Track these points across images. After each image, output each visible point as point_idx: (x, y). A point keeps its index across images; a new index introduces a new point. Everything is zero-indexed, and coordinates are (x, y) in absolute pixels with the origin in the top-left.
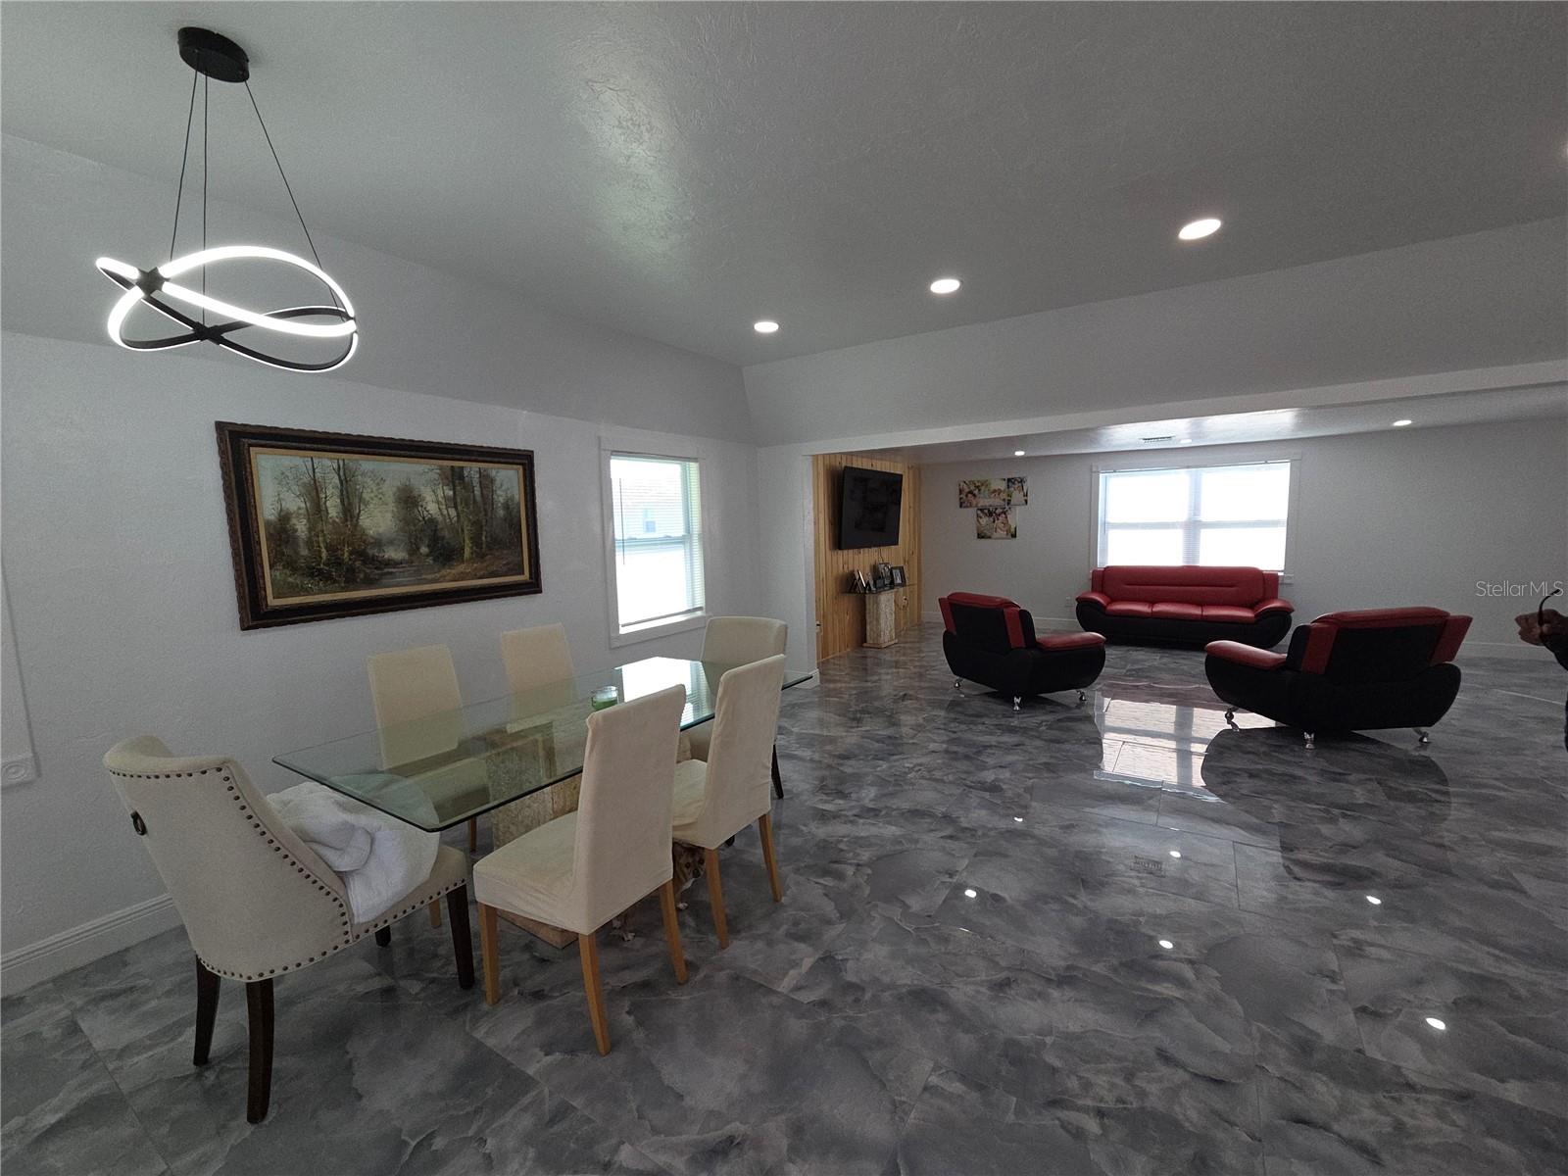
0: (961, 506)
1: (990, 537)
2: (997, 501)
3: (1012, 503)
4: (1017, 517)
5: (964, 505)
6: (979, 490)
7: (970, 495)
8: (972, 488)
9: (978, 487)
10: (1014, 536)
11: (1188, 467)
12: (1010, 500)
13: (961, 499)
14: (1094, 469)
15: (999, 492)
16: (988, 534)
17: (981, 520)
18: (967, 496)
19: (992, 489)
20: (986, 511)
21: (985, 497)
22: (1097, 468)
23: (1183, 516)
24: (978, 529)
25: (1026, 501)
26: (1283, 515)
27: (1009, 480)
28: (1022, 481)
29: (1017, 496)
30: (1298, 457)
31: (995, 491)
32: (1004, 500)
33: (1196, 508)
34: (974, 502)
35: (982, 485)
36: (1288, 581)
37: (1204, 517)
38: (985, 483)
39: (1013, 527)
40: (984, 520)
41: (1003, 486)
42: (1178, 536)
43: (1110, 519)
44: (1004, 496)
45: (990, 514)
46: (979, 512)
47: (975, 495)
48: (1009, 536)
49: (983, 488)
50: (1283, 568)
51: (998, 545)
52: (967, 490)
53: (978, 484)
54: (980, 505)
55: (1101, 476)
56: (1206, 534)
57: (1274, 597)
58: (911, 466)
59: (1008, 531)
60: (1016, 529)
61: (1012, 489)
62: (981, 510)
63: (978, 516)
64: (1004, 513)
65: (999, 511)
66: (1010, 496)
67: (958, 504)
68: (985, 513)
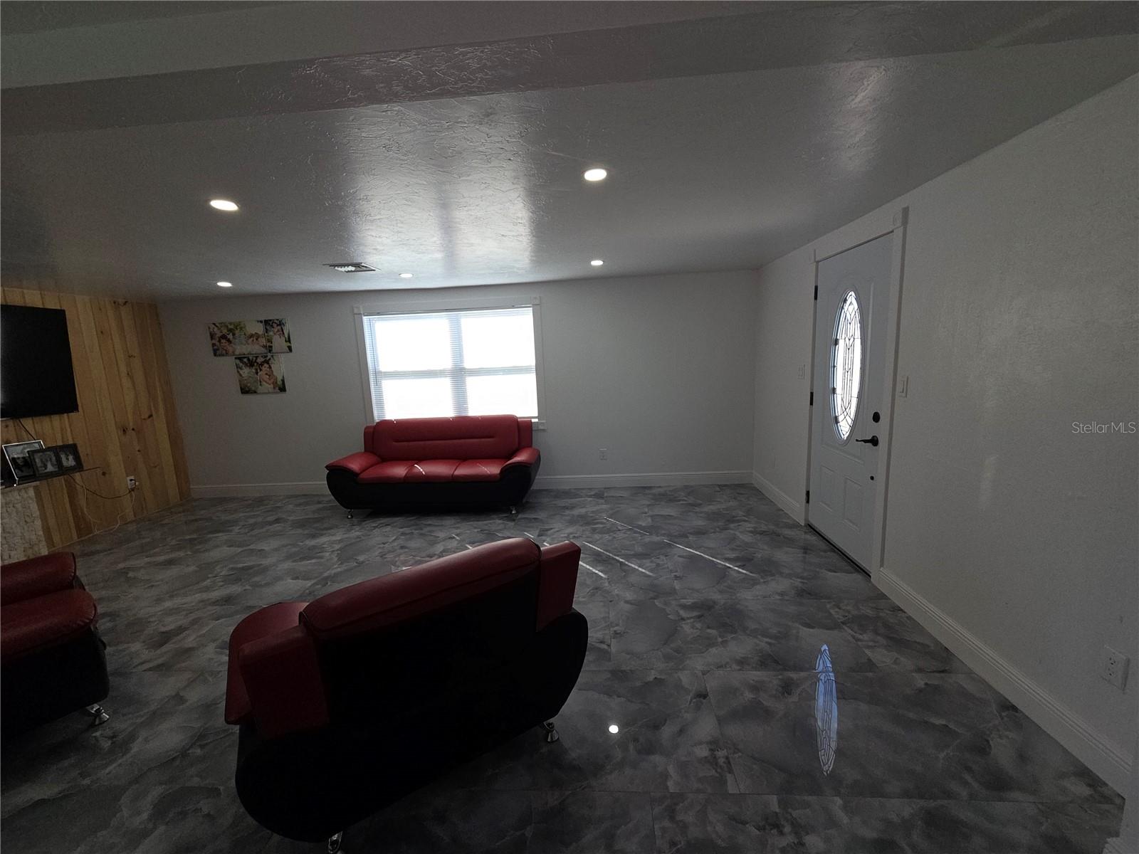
0: (215, 355)
1: (255, 392)
2: (255, 349)
3: (274, 350)
4: (282, 366)
5: (218, 353)
6: (234, 334)
7: (223, 341)
8: (225, 331)
9: (230, 330)
10: (283, 389)
11: (447, 310)
12: (271, 347)
13: (214, 345)
14: (356, 311)
15: (257, 336)
16: (253, 388)
17: (241, 372)
18: (219, 341)
19: (248, 334)
20: (245, 360)
22: (358, 308)
23: (448, 364)
25: (290, 349)
26: (530, 359)
27: (266, 322)
28: (281, 324)
29: (278, 342)
30: (537, 302)
31: (252, 336)
32: (264, 347)
33: (458, 352)
34: (230, 349)
35: (236, 328)
36: (541, 427)
37: (468, 364)
38: (239, 326)
39: (280, 378)
40: (246, 372)
41: (260, 329)
42: (446, 384)
43: (383, 367)
44: (263, 341)
45: (251, 364)
46: (238, 361)
47: (229, 341)
48: (277, 390)
49: (237, 332)
50: (537, 415)
51: (266, 401)
52: (219, 334)
53: (232, 327)
54: (237, 353)
55: (365, 319)
56: (471, 382)
57: (529, 445)
58: (121, 301)
59: (275, 383)
60: (283, 381)
61: (271, 333)
62: (240, 359)
63: (238, 367)
64: (267, 362)
65: (260, 360)
66: (270, 341)
67: (211, 352)
68: (245, 363)
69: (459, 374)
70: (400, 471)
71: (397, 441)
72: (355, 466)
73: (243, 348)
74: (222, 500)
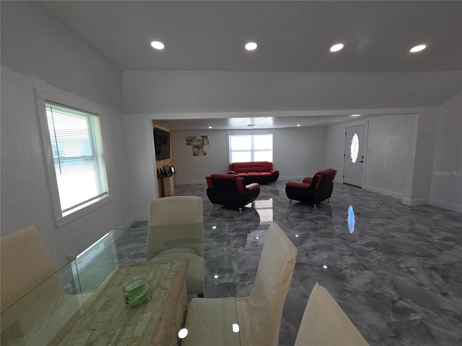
0: (187, 145)
1: (198, 155)
2: (200, 144)
4: (206, 148)
5: (188, 144)
6: (193, 140)
7: (190, 141)
9: (192, 138)
10: (205, 154)
11: (251, 134)
13: (187, 142)
14: (227, 134)
15: (200, 140)
16: (197, 154)
17: (194, 150)
18: (189, 141)
19: (197, 139)
21: (195, 142)
22: (228, 133)
23: (250, 148)
24: (194, 152)
25: (208, 143)
26: (271, 147)
27: (203, 136)
28: (207, 137)
30: (274, 133)
31: (198, 140)
32: (202, 143)
33: (253, 146)
34: (192, 143)
35: (194, 138)
36: (274, 165)
37: (255, 148)
39: (205, 152)
40: (196, 150)
41: (201, 138)
42: (249, 153)
43: (232, 149)
44: (201, 141)
45: (197, 148)
46: (194, 147)
47: (192, 141)
48: (204, 155)
49: (194, 139)
50: (272, 161)
51: (200, 158)
52: (189, 140)
53: (193, 138)
54: (194, 144)
55: (229, 136)
56: (255, 153)
57: (274, 168)
59: (203, 153)
60: (206, 152)
61: (204, 139)
62: (194, 146)
63: (193, 148)
64: (202, 147)
65: (200, 146)
66: (203, 141)
67: (186, 144)
68: (196, 147)
69: (253, 151)
73: (195, 143)
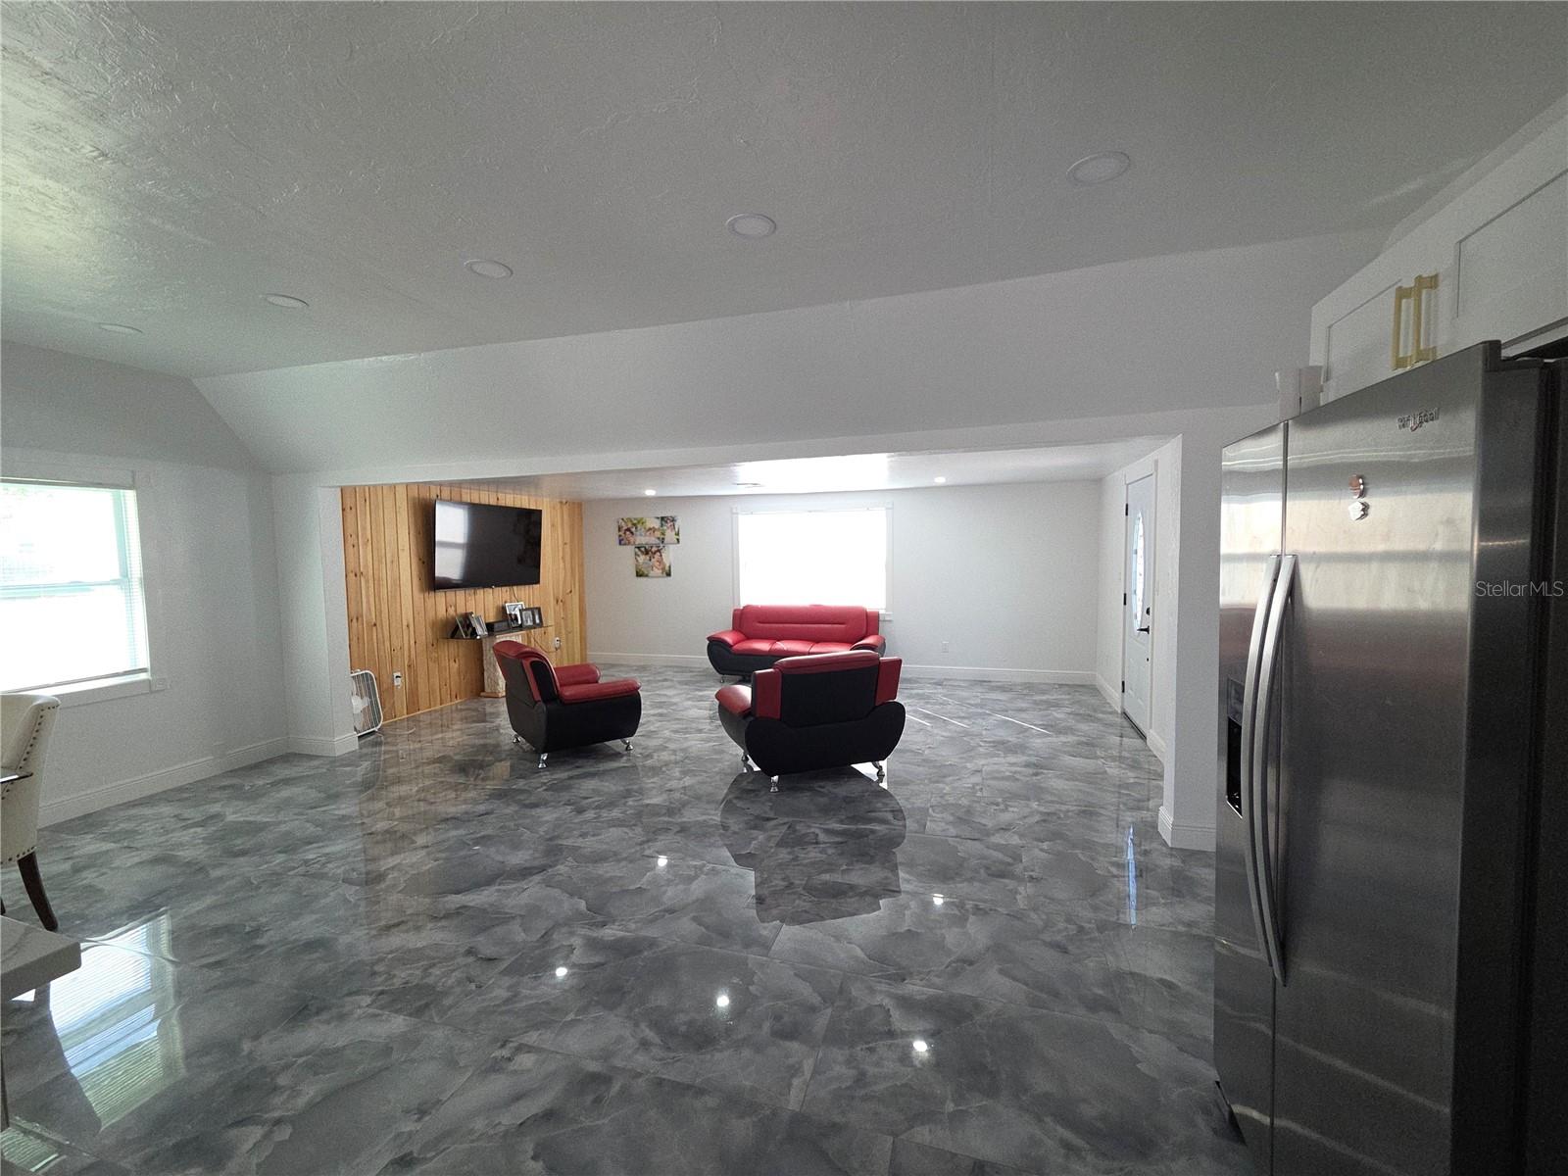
0: (620, 544)
1: (647, 576)
2: (652, 540)
3: (666, 541)
4: (670, 555)
5: (623, 542)
8: (630, 525)
9: (634, 525)
10: (669, 574)
12: (664, 539)
13: (620, 536)
14: (734, 511)
15: (653, 530)
16: (646, 573)
17: (638, 558)
19: (647, 527)
20: (643, 549)
21: (641, 535)
22: (737, 509)
24: (636, 565)
25: (678, 540)
27: (662, 518)
28: (673, 520)
29: (670, 535)
30: (890, 506)
31: (650, 529)
32: (659, 538)
34: (632, 540)
35: (639, 522)
36: (887, 618)
38: (641, 521)
39: (667, 565)
40: (642, 558)
41: (656, 524)
44: (658, 534)
45: (647, 552)
46: (637, 550)
47: (632, 533)
48: (665, 574)
49: (639, 526)
50: (884, 607)
51: (654, 584)
52: (625, 528)
53: (635, 522)
55: (740, 517)
57: (876, 632)
58: (564, 501)
59: (663, 569)
60: (670, 567)
61: (665, 528)
62: (638, 548)
63: (636, 554)
64: (659, 551)
65: (654, 549)
66: (663, 534)
67: (618, 542)
68: (642, 552)
70: (763, 646)
71: (760, 622)
72: (729, 639)
73: (642, 539)
74: (613, 666)
